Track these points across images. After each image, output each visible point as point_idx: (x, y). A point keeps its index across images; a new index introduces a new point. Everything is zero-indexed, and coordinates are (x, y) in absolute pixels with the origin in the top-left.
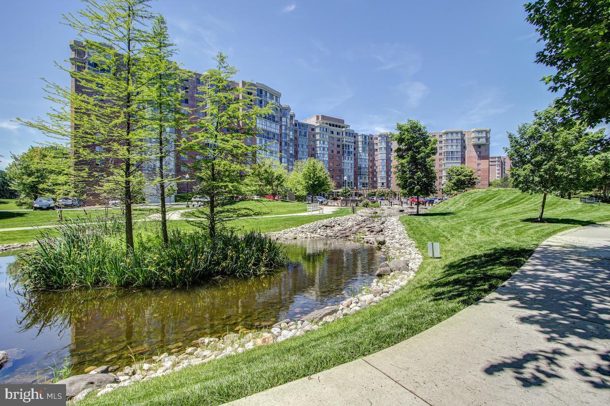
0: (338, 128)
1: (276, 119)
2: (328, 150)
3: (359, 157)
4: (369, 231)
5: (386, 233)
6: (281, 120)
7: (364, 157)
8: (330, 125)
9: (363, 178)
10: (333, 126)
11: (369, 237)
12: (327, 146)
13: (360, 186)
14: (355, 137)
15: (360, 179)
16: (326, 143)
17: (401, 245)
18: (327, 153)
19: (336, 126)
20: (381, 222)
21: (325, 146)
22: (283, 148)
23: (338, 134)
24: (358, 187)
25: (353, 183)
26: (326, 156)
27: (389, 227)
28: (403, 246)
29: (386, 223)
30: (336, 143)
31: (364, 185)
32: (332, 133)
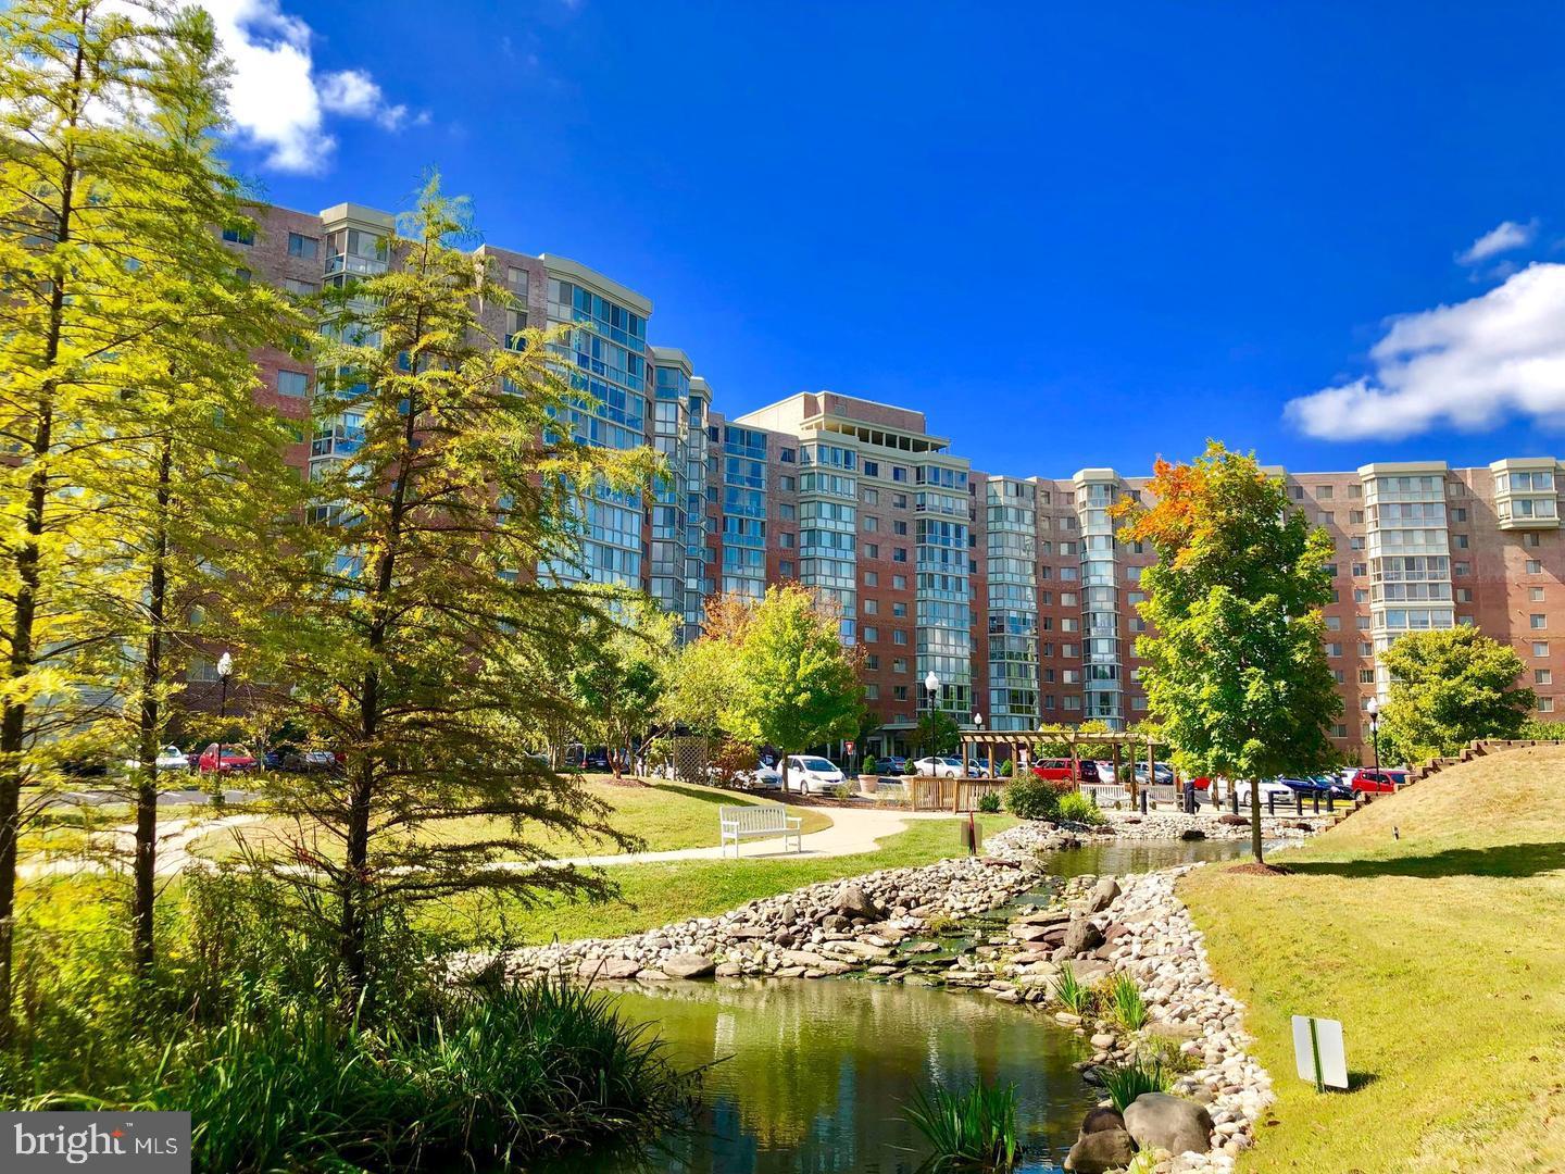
0: (897, 452)
1: (629, 409)
2: (853, 547)
3: (991, 578)
4: (1039, 939)
5: (1114, 955)
6: (650, 415)
7: (1017, 579)
8: (864, 437)
9: (1014, 671)
10: (877, 440)
11: (1041, 972)
12: (851, 528)
13: (999, 708)
14: (973, 487)
15: (1001, 674)
16: (846, 513)
17: (1182, 1017)
18: (851, 556)
19: (891, 442)
20: (1097, 899)
21: (841, 527)
22: (657, 533)
23: (897, 473)
24: (994, 710)
25: (967, 694)
26: (846, 570)
27: (1128, 926)
28: (1191, 1021)
29: (1116, 904)
30: (890, 513)
31: (1017, 700)
32: (872, 469)
